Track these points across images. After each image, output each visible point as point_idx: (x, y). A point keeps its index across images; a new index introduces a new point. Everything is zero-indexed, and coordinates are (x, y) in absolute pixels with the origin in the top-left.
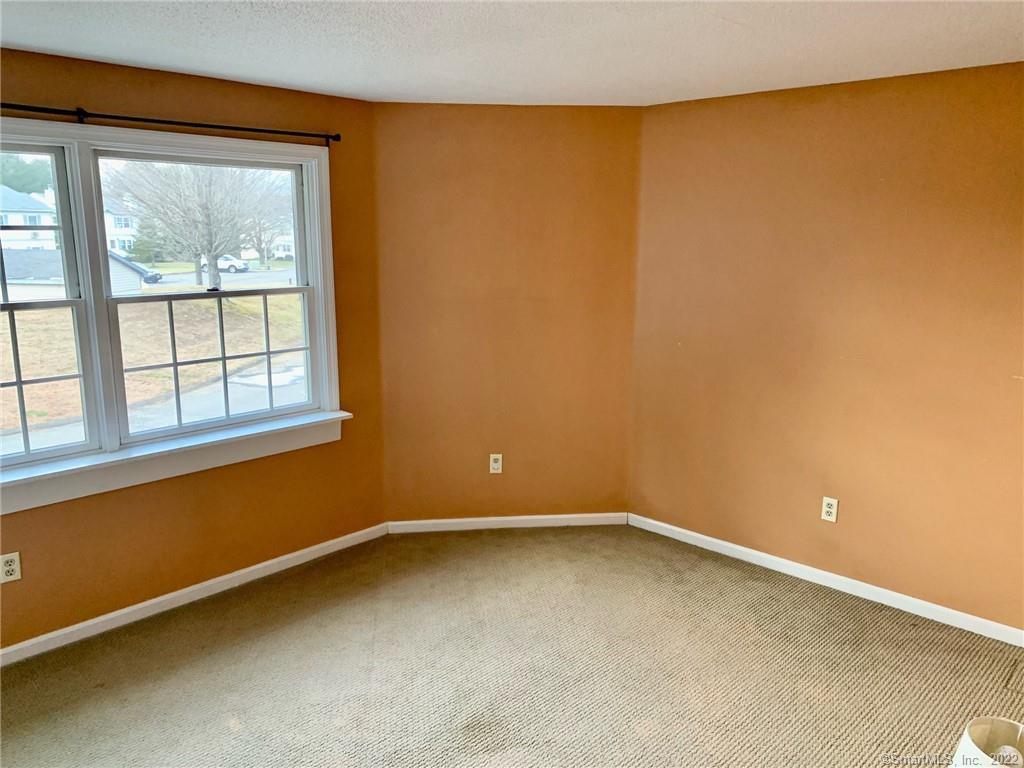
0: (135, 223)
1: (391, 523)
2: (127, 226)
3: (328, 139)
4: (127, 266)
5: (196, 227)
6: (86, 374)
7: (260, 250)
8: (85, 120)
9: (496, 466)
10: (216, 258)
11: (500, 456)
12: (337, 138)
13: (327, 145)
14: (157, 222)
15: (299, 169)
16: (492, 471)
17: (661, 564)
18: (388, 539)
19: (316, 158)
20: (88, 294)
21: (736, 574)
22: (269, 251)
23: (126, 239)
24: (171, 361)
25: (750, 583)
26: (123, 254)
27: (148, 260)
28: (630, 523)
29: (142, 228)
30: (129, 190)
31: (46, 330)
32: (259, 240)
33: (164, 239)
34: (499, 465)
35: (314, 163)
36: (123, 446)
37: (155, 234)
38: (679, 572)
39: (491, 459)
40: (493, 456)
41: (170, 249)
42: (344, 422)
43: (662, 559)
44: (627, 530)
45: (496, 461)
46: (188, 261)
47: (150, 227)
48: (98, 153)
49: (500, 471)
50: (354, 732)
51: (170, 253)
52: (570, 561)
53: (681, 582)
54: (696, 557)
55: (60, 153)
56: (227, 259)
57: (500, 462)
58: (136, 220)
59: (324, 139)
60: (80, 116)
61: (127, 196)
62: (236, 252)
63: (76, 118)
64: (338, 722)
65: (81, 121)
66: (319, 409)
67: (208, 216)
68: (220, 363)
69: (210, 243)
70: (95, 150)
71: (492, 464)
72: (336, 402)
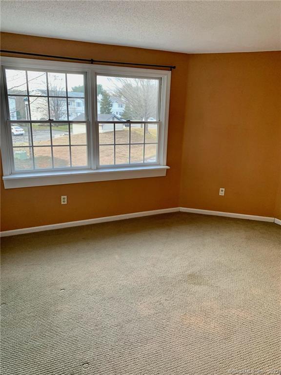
0: (124, 106)
1: (181, 208)
2: (122, 107)
3: (171, 68)
5: (142, 107)
6: (89, 145)
8: (94, 62)
9: (222, 192)
11: (224, 189)
12: (174, 67)
13: (171, 70)
15: (160, 79)
16: (220, 194)
19: (167, 75)
20: (91, 120)
23: (121, 111)
24: (113, 143)
28: (275, 222)
33: (132, 112)
35: (166, 77)
36: (97, 169)
37: (130, 110)
39: (220, 190)
40: (221, 189)
41: (134, 115)
42: (167, 170)
44: (273, 225)
45: (222, 191)
47: (128, 107)
48: (97, 74)
49: (223, 195)
50: (152, 268)
55: (85, 74)
57: (224, 192)
59: (170, 68)
60: (92, 62)
61: (122, 97)
63: (90, 62)
64: (147, 264)
65: (92, 63)
66: (159, 165)
68: (129, 145)
69: (146, 113)
70: (96, 73)
71: (220, 192)
72: (165, 163)
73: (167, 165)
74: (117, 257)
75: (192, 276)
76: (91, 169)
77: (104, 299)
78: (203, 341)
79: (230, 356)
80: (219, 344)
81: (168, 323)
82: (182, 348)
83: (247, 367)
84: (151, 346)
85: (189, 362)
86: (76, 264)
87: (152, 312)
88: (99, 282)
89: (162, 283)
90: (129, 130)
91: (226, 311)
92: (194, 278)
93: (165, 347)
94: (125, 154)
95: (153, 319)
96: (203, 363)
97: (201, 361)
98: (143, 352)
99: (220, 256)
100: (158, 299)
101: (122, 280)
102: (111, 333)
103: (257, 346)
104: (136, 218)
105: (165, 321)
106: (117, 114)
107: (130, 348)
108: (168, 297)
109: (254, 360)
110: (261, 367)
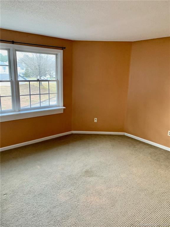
0: (25, 69)
1: (73, 131)
2: (23, 69)
3: (63, 48)
4: (23, 78)
5: (37, 70)
6: (13, 96)
7: (50, 75)
8: (14, 43)
9: (96, 121)
10: (41, 77)
12: (65, 48)
13: (63, 49)
14: (29, 69)
15: (57, 55)
16: (95, 122)
17: (130, 143)
18: (72, 134)
19: (60, 52)
20: (13, 79)
21: (147, 147)
22: (52, 76)
23: (23, 72)
24: (29, 94)
25: (150, 149)
26: (22, 75)
27: (27, 77)
28: (125, 135)
29: (26, 70)
30: (23, 61)
31: (6, 91)
32: (50, 73)
33: (30, 72)
34: (96, 120)
36: (19, 111)
37: (29, 71)
38: (135, 145)
40: (95, 118)
41: (32, 74)
42: (64, 109)
43: (131, 142)
44: (124, 136)
45: (96, 119)
46: (35, 77)
47: (28, 70)
50: (62, 171)
51: (31, 76)
52: (111, 141)
53: (134, 147)
54: (139, 143)
55: (9, 50)
56: (43, 77)
58: (25, 68)
59: (62, 48)
62: (45, 75)
63: (12, 43)
64: (59, 169)
66: (59, 106)
67: (39, 67)
68: (39, 95)
69: (40, 73)
70: (16, 50)
71: (95, 120)
72: (62, 105)
73: (64, 106)
74: (38, 167)
75: (87, 172)
76: (15, 111)
77: (35, 196)
78: (101, 210)
79: (117, 216)
80: (109, 210)
81: (78, 203)
82: (89, 217)
83: (127, 220)
84: (71, 220)
85: (95, 224)
86: (11, 176)
87: (68, 198)
88: (30, 185)
89: (70, 179)
90: (29, 84)
91: (110, 189)
92: (88, 173)
93: (79, 219)
94: (27, 99)
95: (69, 203)
96: (103, 224)
97: (101, 222)
98: (67, 225)
99: (100, 158)
100: (70, 189)
101: (45, 181)
102: (45, 217)
103: (130, 207)
104: (43, 141)
105: (76, 202)
106: (20, 74)
107: (59, 224)
108: (75, 187)
109: (129, 215)
110: (134, 219)
